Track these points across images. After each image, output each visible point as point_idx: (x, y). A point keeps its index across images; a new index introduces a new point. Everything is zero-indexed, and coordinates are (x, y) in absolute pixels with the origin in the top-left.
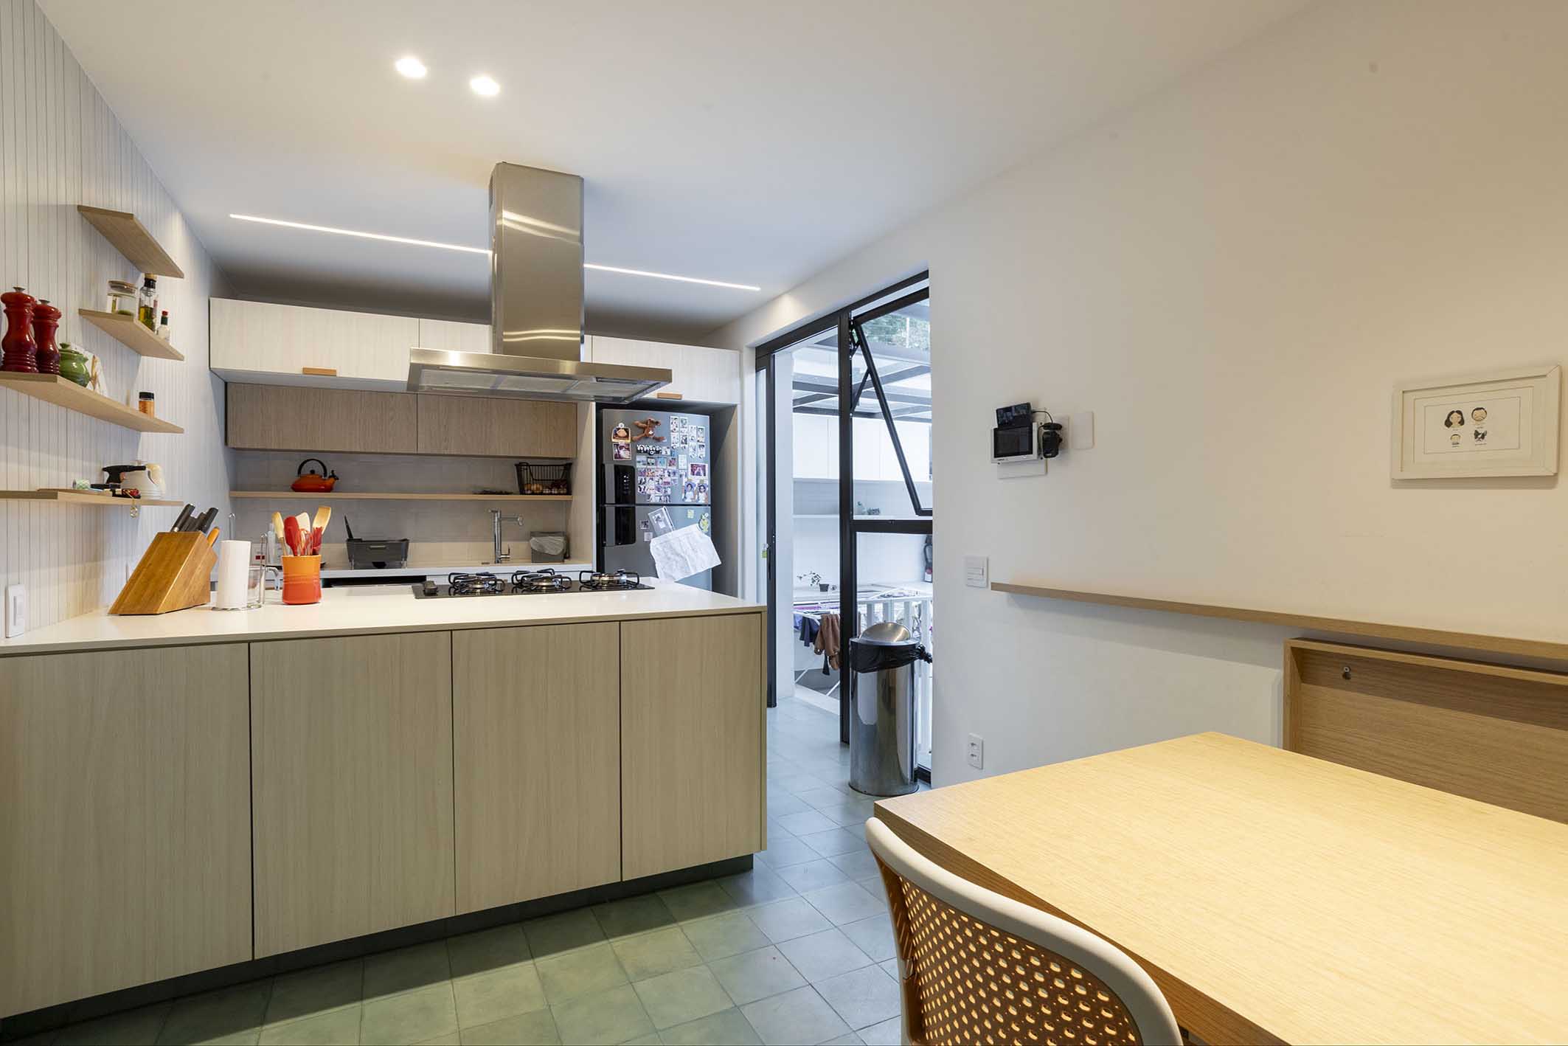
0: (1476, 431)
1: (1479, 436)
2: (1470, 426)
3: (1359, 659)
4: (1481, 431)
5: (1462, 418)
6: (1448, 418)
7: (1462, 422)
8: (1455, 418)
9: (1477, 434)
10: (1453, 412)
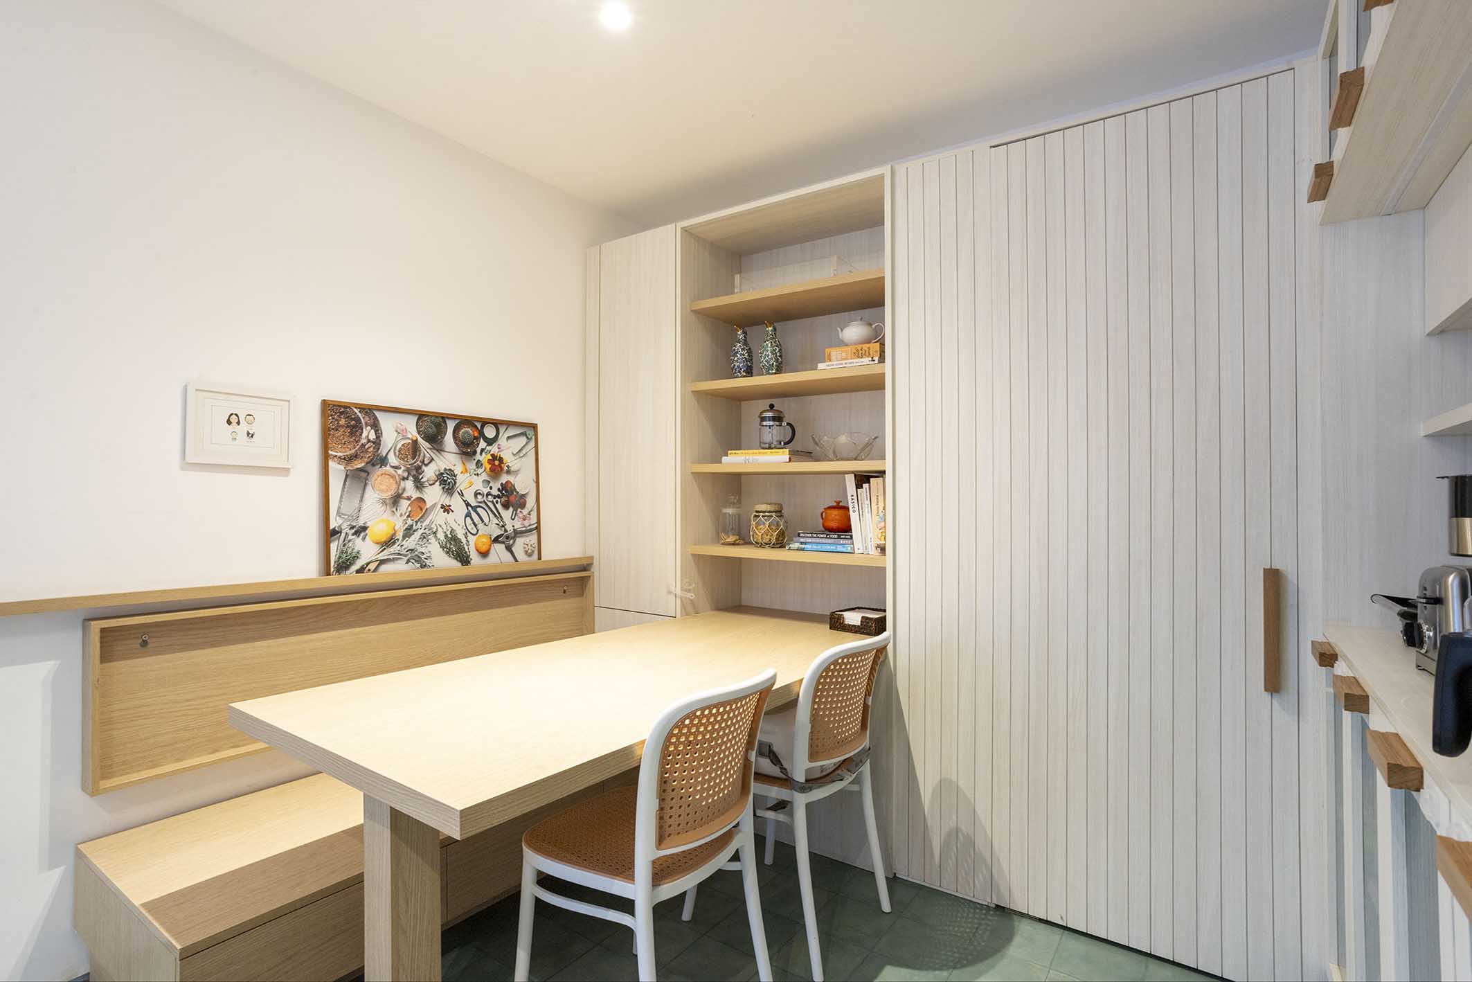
0: (248, 432)
1: (250, 435)
2: (244, 427)
3: (157, 625)
4: (251, 432)
5: (239, 421)
6: (229, 418)
7: (238, 423)
8: (234, 419)
9: (248, 434)
10: (232, 414)
